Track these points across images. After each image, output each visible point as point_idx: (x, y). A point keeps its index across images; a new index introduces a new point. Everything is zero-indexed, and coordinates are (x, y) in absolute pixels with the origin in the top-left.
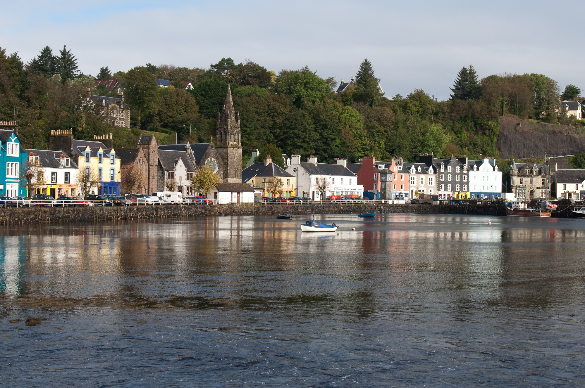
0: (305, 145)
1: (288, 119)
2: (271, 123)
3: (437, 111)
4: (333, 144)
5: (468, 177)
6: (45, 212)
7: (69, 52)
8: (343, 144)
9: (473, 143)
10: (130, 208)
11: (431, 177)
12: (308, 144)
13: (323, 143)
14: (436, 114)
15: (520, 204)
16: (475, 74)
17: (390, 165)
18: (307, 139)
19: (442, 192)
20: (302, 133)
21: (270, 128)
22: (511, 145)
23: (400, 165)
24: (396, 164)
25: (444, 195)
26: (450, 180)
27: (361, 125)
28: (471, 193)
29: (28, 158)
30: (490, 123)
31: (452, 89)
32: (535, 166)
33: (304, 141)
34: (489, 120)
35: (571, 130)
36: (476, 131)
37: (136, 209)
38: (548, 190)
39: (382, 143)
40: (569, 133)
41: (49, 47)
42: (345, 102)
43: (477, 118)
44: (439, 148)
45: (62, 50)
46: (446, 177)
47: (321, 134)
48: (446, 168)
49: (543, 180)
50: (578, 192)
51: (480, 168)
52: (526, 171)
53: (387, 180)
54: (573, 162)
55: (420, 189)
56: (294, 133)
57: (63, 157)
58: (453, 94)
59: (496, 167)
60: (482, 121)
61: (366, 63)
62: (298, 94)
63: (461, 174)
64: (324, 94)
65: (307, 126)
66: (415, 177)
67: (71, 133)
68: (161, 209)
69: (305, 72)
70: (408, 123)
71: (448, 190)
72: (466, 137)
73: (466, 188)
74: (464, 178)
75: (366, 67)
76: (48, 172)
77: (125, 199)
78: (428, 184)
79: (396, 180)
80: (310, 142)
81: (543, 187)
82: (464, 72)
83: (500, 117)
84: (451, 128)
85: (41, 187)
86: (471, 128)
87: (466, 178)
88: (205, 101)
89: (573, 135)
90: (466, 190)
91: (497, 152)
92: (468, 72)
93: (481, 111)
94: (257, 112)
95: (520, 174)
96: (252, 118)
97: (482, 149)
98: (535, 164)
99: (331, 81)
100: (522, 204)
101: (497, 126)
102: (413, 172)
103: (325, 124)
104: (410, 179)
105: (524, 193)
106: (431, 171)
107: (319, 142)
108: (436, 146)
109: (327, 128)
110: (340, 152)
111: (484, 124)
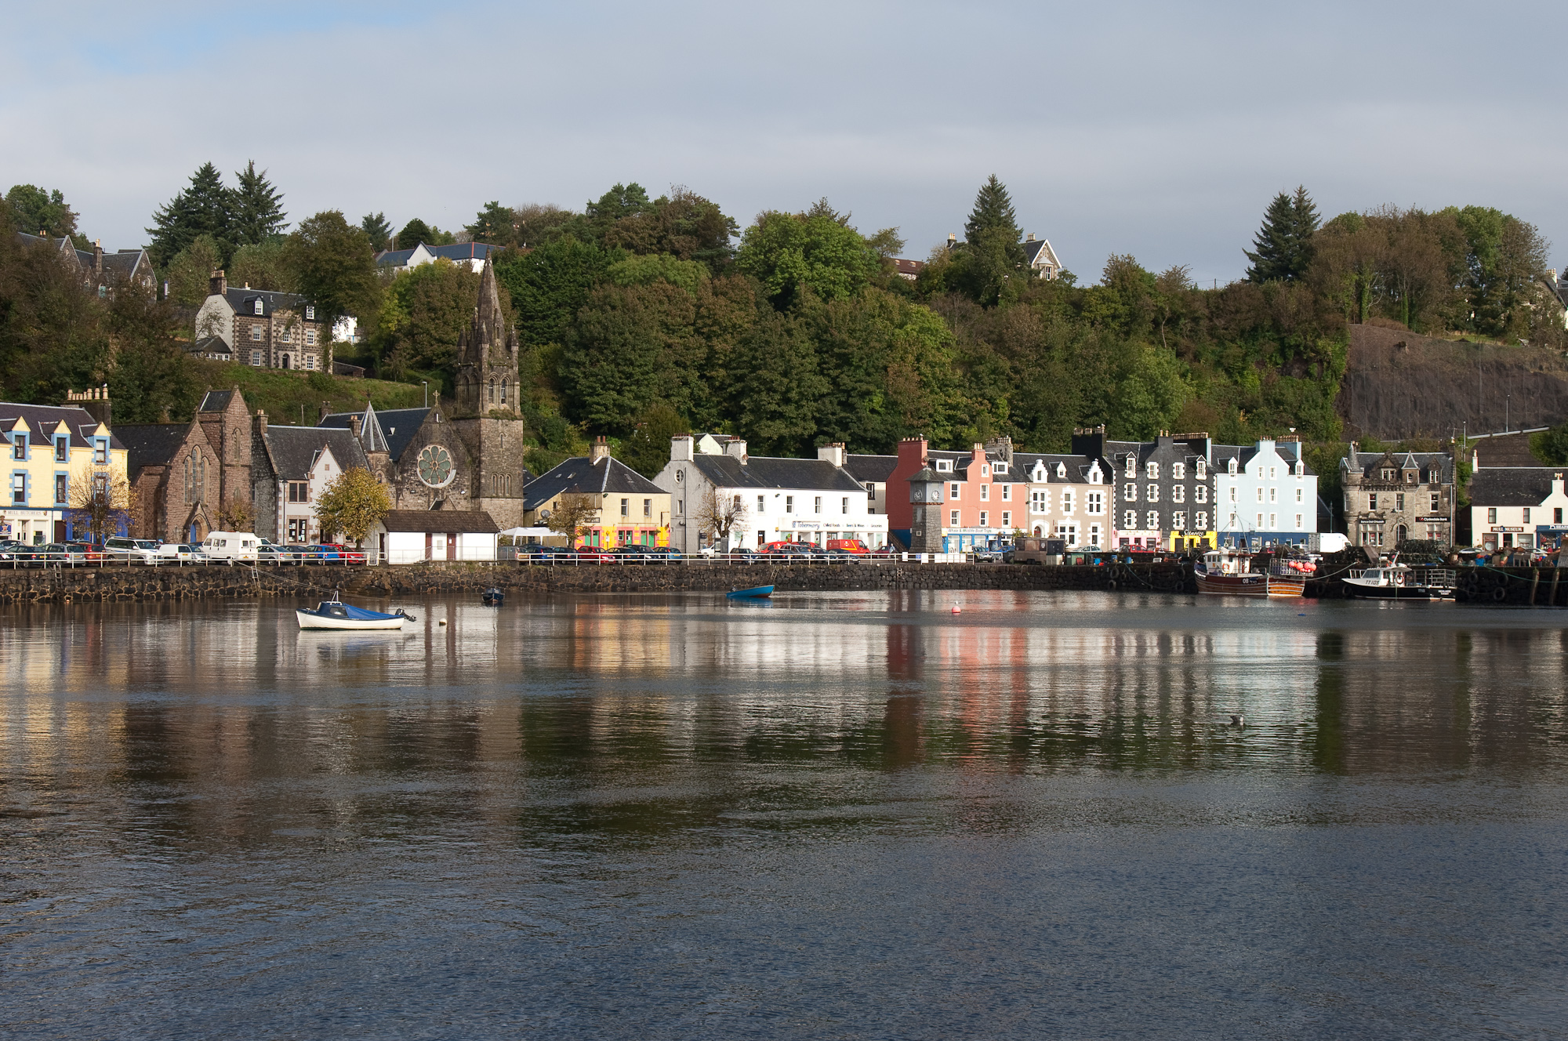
0: (789, 410)
1: (745, 342)
2: (701, 354)
3: (1173, 313)
4: (863, 406)
5: (1211, 490)
7: (261, 177)
8: (891, 405)
9: (1274, 400)
10: (73, 575)
11: (1095, 493)
12: (799, 407)
13: (840, 403)
14: (1173, 321)
15: (1225, 561)
16: (1312, 212)
17: (970, 459)
18: (793, 395)
19: (1131, 533)
20: (779, 377)
21: (700, 368)
22: (1377, 402)
23: (1005, 460)
24: (990, 458)
25: (1138, 540)
26: (1156, 499)
27: (947, 357)
28: (1222, 538)
30: (1320, 343)
31: (1248, 254)
32: (1410, 460)
33: (787, 401)
34: (1319, 336)
35: (1547, 359)
36: (1284, 365)
37: (93, 576)
38: (1447, 525)
39: (1002, 402)
40: (1541, 368)
42: (927, 293)
43: (1286, 331)
44: (1161, 414)
45: (242, 174)
46: (1142, 492)
47: (834, 382)
48: (1142, 467)
49: (1434, 497)
50: (1530, 529)
51: (1248, 466)
52: (1387, 473)
53: (928, 500)
54: (1543, 447)
55: (1060, 524)
56: (758, 378)
58: (1253, 266)
59: (1300, 464)
60: (1301, 340)
61: (993, 189)
62: (787, 275)
63: (1190, 483)
64: (860, 274)
65: (796, 361)
66: (1047, 493)
68: (179, 576)
69: (821, 213)
70: (1077, 348)
71: (1149, 526)
72: (1258, 382)
73: (1205, 521)
74: (1197, 494)
75: (993, 199)
77: (63, 551)
78: (1087, 512)
79: (987, 499)
80: (804, 403)
81: (1433, 516)
82: (1280, 208)
83: (1352, 329)
84: (1216, 358)
86: (1270, 359)
87: (1205, 494)
88: (539, 297)
89: (1553, 373)
90: (1204, 527)
91: (1340, 421)
92: (1293, 206)
93: (1297, 314)
94: (666, 324)
95: (1367, 481)
96: (648, 342)
97: (1296, 415)
98: (1410, 454)
99: (888, 239)
100: (1231, 560)
101: (1343, 352)
102: (1039, 478)
103: (845, 354)
104: (1032, 498)
105: (1381, 534)
106: (1095, 474)
107: (827, 401)
108: (1153, 409)
109: (851, 365)
110: (883, 427)
111: (1306, 347)
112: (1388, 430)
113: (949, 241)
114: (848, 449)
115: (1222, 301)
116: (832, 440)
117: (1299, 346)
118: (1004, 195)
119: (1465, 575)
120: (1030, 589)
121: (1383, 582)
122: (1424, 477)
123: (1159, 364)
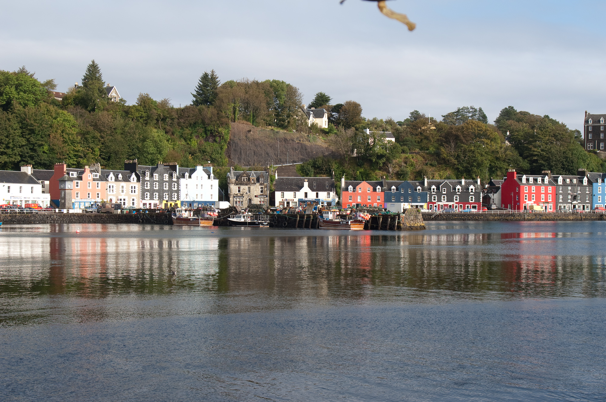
0: (9, 151)
3: (164, 116)
4: (40, 150)
5: (178, 185)
8: (51, 150)
9: (202, 150)
11: (133, 185)
12: (13, 150)
13: (30, 149)
14: (164, 119)
15: (183, 212)
16: (217, 80)
17: (84, 172)
18: (11, 145)
19: (147, 201)
20: (4, 138)
22: (241, 152)
23: (98, 172)
24: (91, 172)
25: (150, 204)
26: (157, 188)
27: (74, 131)
28: (182, 203)
30: (220, 129)
31: (193, 95)
32: (253, 174)
33: (8, 147)
34: (219, 127)
35: (302, 137)
36: (206, 137)
38: (266, 198)
39: (97, 149)
40: (300, 141)
42: (66, 105)
43: (207, 125)
44: (159, 155)
46: (152, 185)
47: (28, 140)
48: (152, 176)
49: (262, 188)
50: (296, 200)
51: (192, 176)
52: (244, 178)
53: (67, 188)
54: (301, 170)
55: (120, 198)
58: (194, 99)
59: (212, 175)
60: (212, 128)
61: (93, 65)
62: (8, 96)
63: (170, 182)
64: (39, 97)
65: (12, 131)
66: (115, 185)
69: (23, 72)
70: (127, 129)
71: (154, 198)
72: (196, 144)
73: (176, 196)
74: (173, 186)
75: (93, 70)
78: (130, 193)
79: (91, 188)
80: (15, 148)
81: (261, 195)
82: (205, 77)
83: (231, 124)
84: (181, 134)
86: (201, 135)
87: (176, 186)
89: (304, 142)
90: (176, 199)
91: (227, 159)
92: (210, 77)
93: (211, 118)
95: (237, 182)
97: (210, 156)
98: (253, 172)
99: (51, 84)
100: (186, 212)
101: (228, 133)
102: (111, 180)
103: (32, 129)
104: (108, 187)
105: (242, 202)
106: (133, 178)
107: (25, 148)
108: (156, 153)
109: (35, 134)
110: (48, 159)
111: (214, 131)
112: (245, 163)
113: (75, 85)
114: (33, 167)
115: (182, 112)
116: (27, 164)
117: (212, 130)
118: (98, 68)
119: (272, 217)
120: (108, 223)
121: (242, 220)
122: (258, 180)
123: (159, 136)
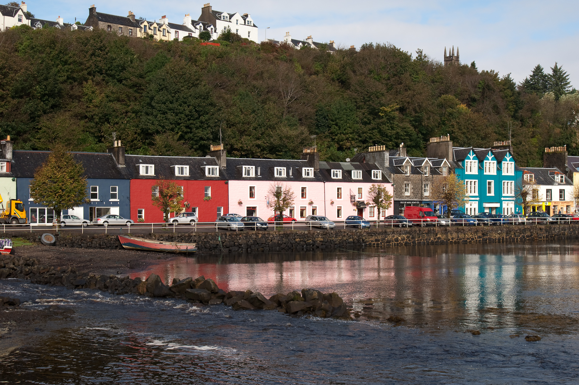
6: (540, 229)
7: (560, 68)
29: (523, 176)
41: (540, 65)
45: (553, 68)
57: (557, 174)
67: (565, 149)
76: (542, 189)
85: (536, 204)
